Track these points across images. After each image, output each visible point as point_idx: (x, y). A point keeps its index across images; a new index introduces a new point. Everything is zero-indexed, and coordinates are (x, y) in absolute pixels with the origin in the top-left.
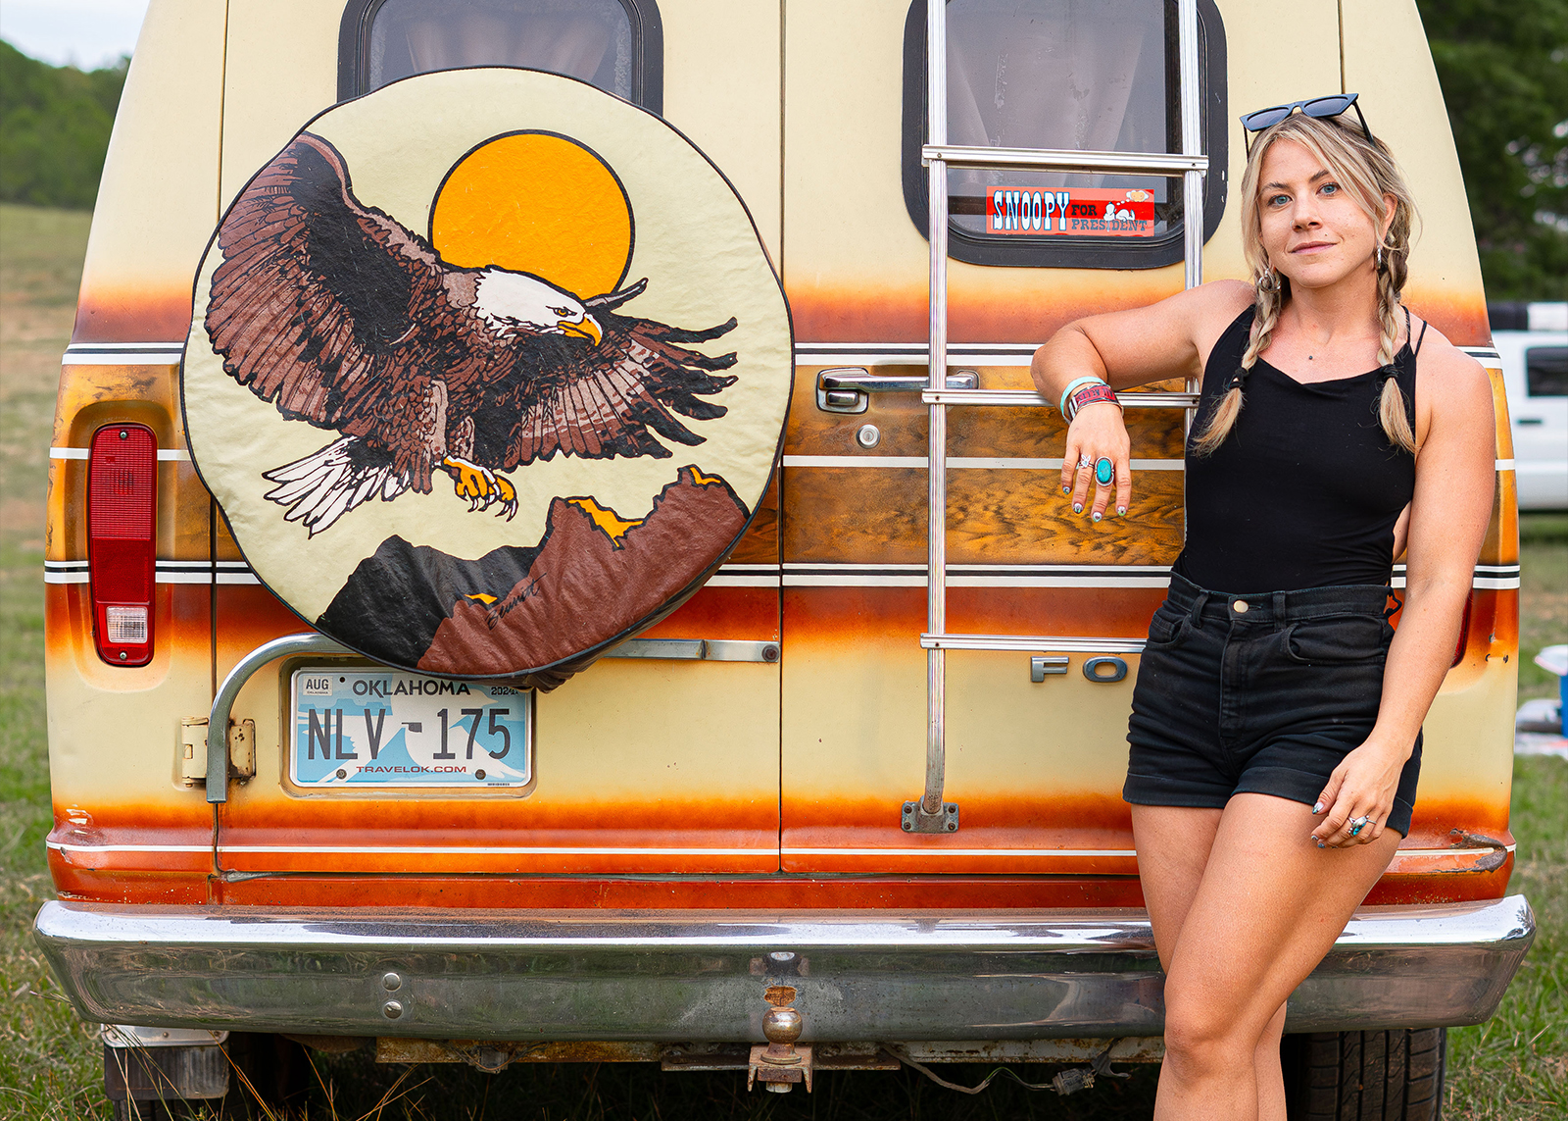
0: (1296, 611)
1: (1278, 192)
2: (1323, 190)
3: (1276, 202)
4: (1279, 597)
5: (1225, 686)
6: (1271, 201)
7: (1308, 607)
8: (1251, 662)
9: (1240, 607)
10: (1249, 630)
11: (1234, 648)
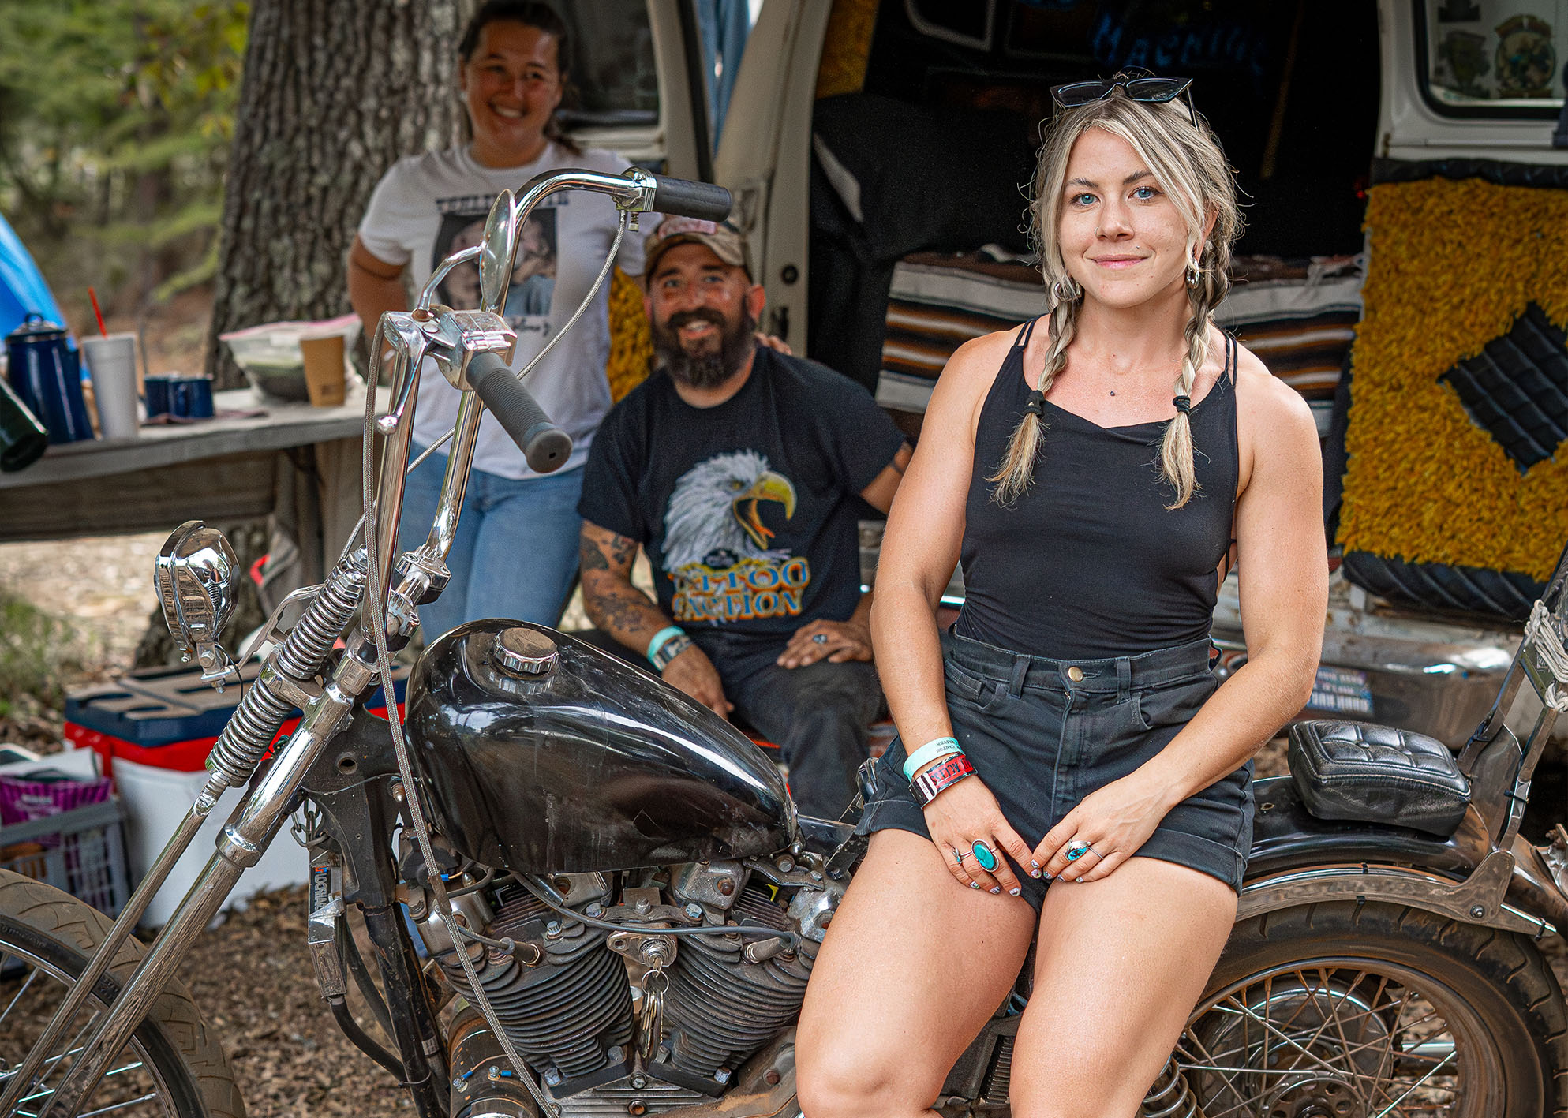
0: (1140, 678)
1: (1084, 190)
2: (1137, 195)
3: (1080, 200)
4: (1123, 663)
5: (1061, 765)
6: (1075, 199)
7: (1149, 672)
8: (1095, 737)
9: (1074, 675)
10: (1089, 703)
11: (1075, 721)
